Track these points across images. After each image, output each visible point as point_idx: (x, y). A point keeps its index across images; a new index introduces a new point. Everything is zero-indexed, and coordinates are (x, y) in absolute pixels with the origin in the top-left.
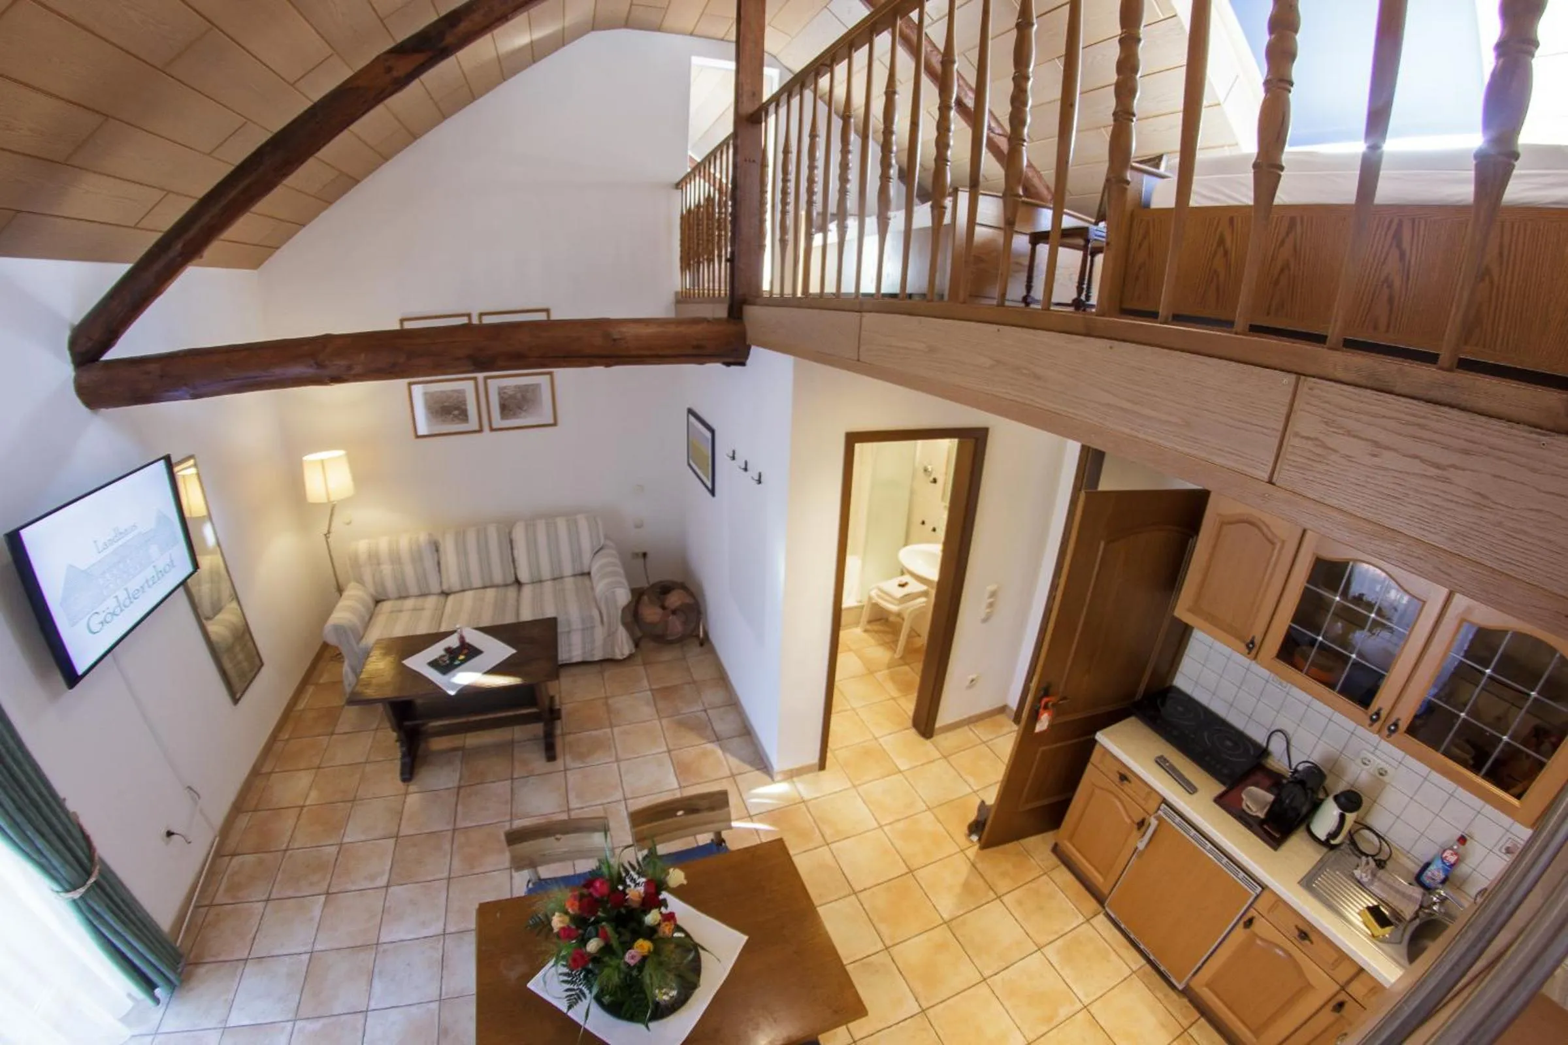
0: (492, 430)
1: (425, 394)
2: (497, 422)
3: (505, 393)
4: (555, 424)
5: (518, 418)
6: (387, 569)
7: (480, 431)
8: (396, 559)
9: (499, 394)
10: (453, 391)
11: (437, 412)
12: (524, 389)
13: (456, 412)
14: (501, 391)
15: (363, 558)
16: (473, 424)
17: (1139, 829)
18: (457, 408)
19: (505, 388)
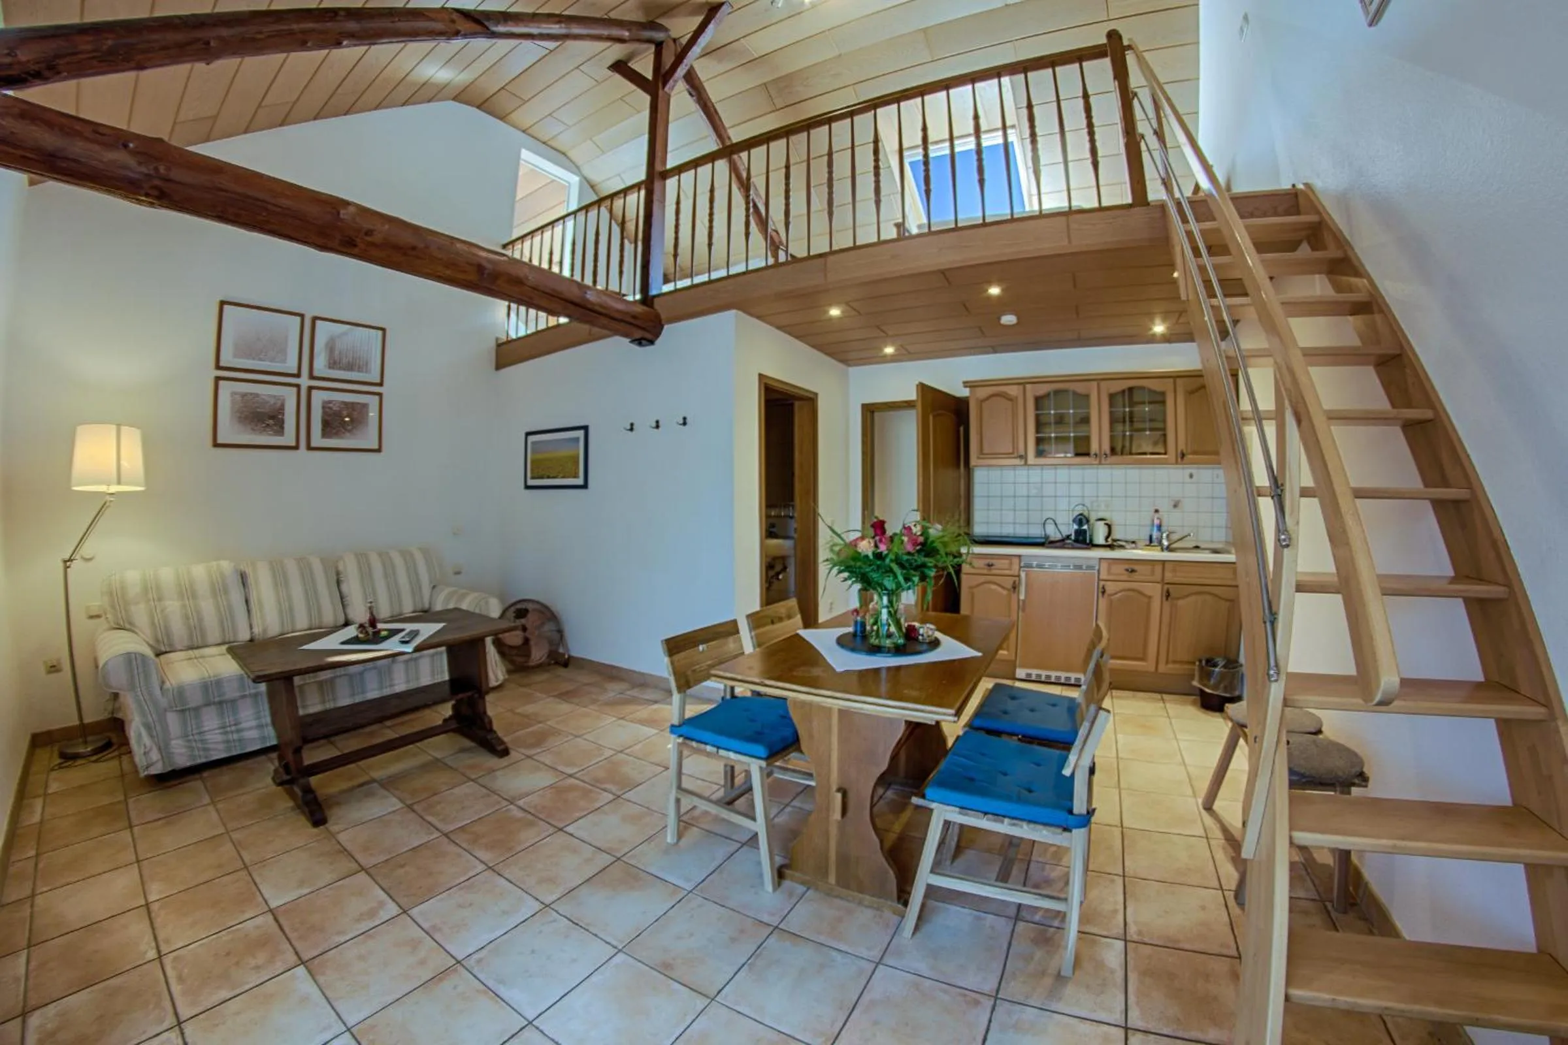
0: (309, 448)
1: (233, 394)
2: (317, 440)
3: (330, 408)
4: (379, 450)
5: (342, 438)
6: (173, 606)
7: (296, 448)
8: (187, 592)
9: (323, 407)
10: (270, 396)
11: (246, 418)
12: (351, 406)
13: (271, 422)
14: (326, 406)
15: (134, 591)
16: (289, 438)
17: (1014, 592)
18: (272, 417)
19: (330, 402)
